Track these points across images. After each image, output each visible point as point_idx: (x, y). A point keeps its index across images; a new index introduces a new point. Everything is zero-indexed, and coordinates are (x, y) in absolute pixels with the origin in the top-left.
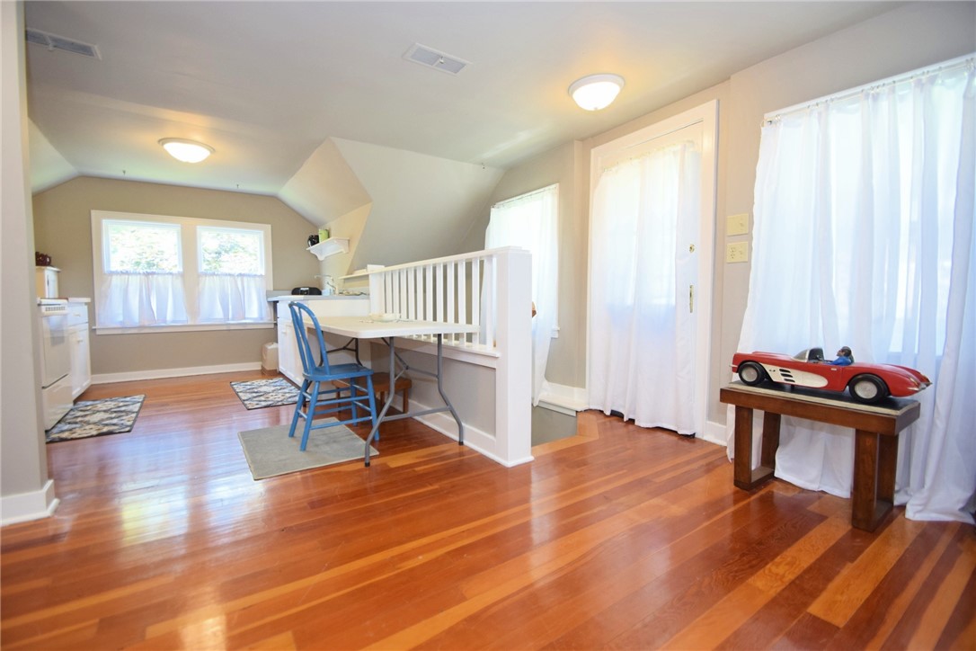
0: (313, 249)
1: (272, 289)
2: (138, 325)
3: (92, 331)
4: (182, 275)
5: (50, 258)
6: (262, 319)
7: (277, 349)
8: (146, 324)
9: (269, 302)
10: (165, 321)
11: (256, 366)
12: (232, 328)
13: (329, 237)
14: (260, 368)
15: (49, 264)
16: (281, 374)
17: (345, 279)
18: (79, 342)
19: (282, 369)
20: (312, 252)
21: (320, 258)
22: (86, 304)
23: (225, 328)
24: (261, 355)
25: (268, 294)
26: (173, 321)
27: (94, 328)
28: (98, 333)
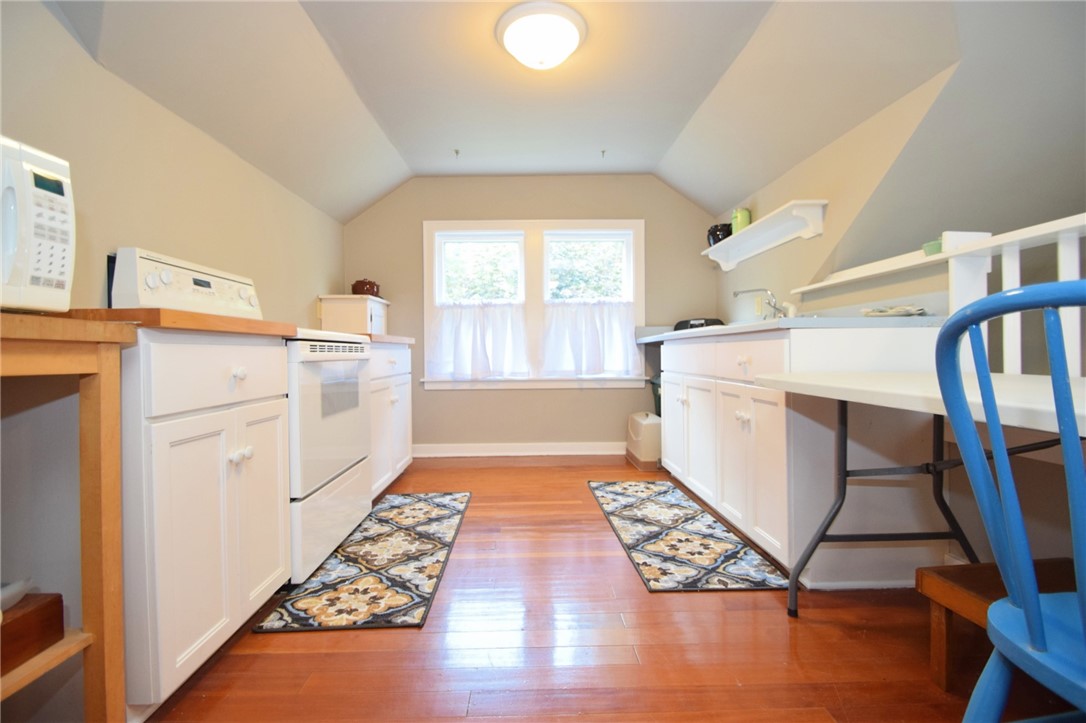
0: (718, 251)
1: (643, 324)
2: (470, 378)
3: (418, 385)
4: (525, 307)
5: (378, 287)
6: (627, 372)
7: (658, 427)
8: (480, 377)
9: (639, 345)
10: (501, 374)
11: (617, 449)
12: (586, 385)
13: (751, 222)
14: (624, 453)
15: (376, 294)
16: (666, 474)
17: (804, 294)
18: (393, 402)
19: (669, 463)
20: (711, 257)
21: (725, 267)
22: (410, 346)
23: (575, 385)
24: (627, 432)
25: (638, 333)
26: (513, 374)
27: (422, 380)
28: (427, 387)
